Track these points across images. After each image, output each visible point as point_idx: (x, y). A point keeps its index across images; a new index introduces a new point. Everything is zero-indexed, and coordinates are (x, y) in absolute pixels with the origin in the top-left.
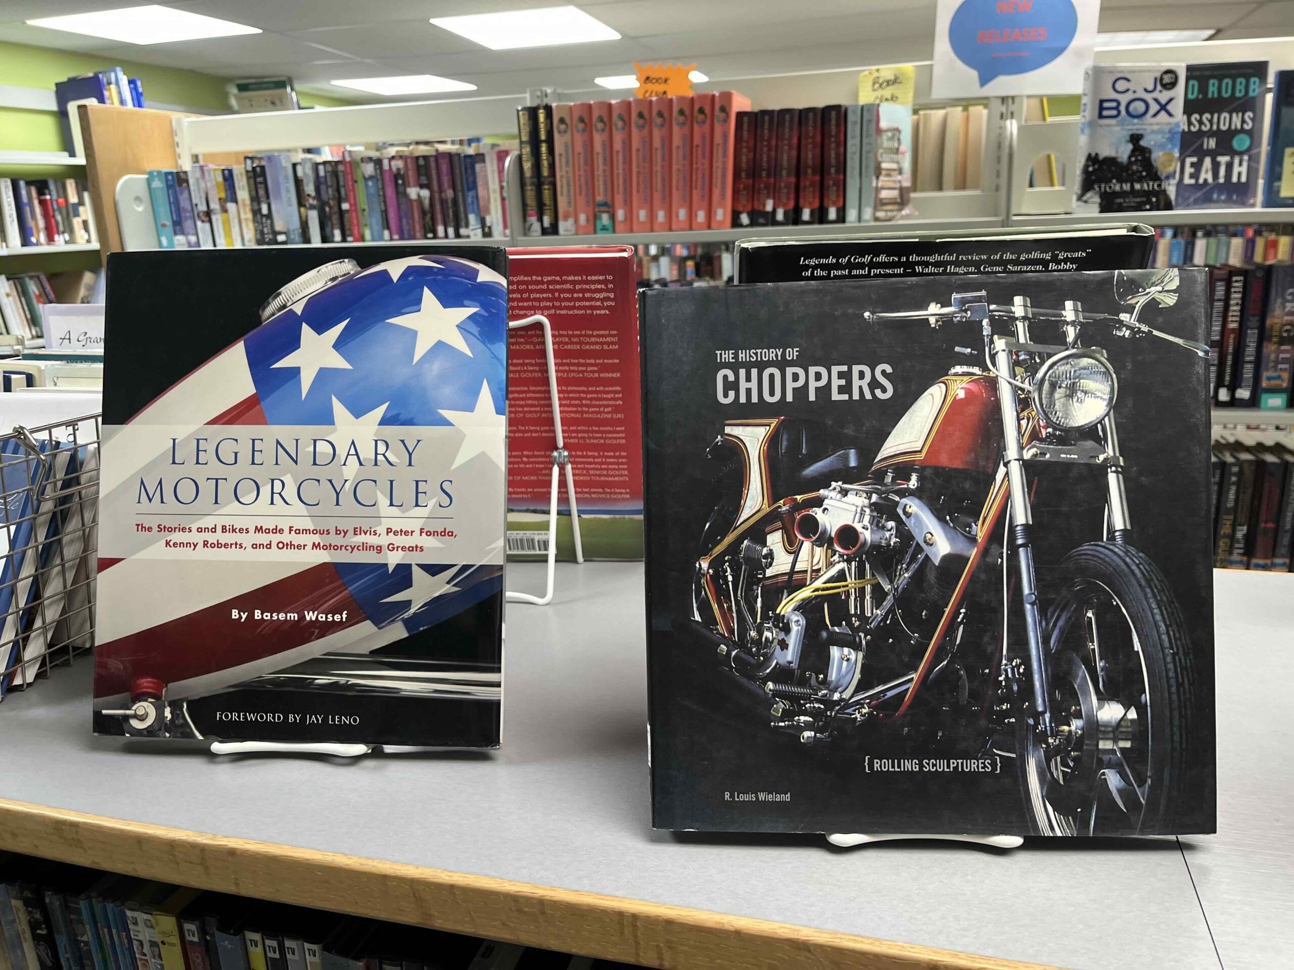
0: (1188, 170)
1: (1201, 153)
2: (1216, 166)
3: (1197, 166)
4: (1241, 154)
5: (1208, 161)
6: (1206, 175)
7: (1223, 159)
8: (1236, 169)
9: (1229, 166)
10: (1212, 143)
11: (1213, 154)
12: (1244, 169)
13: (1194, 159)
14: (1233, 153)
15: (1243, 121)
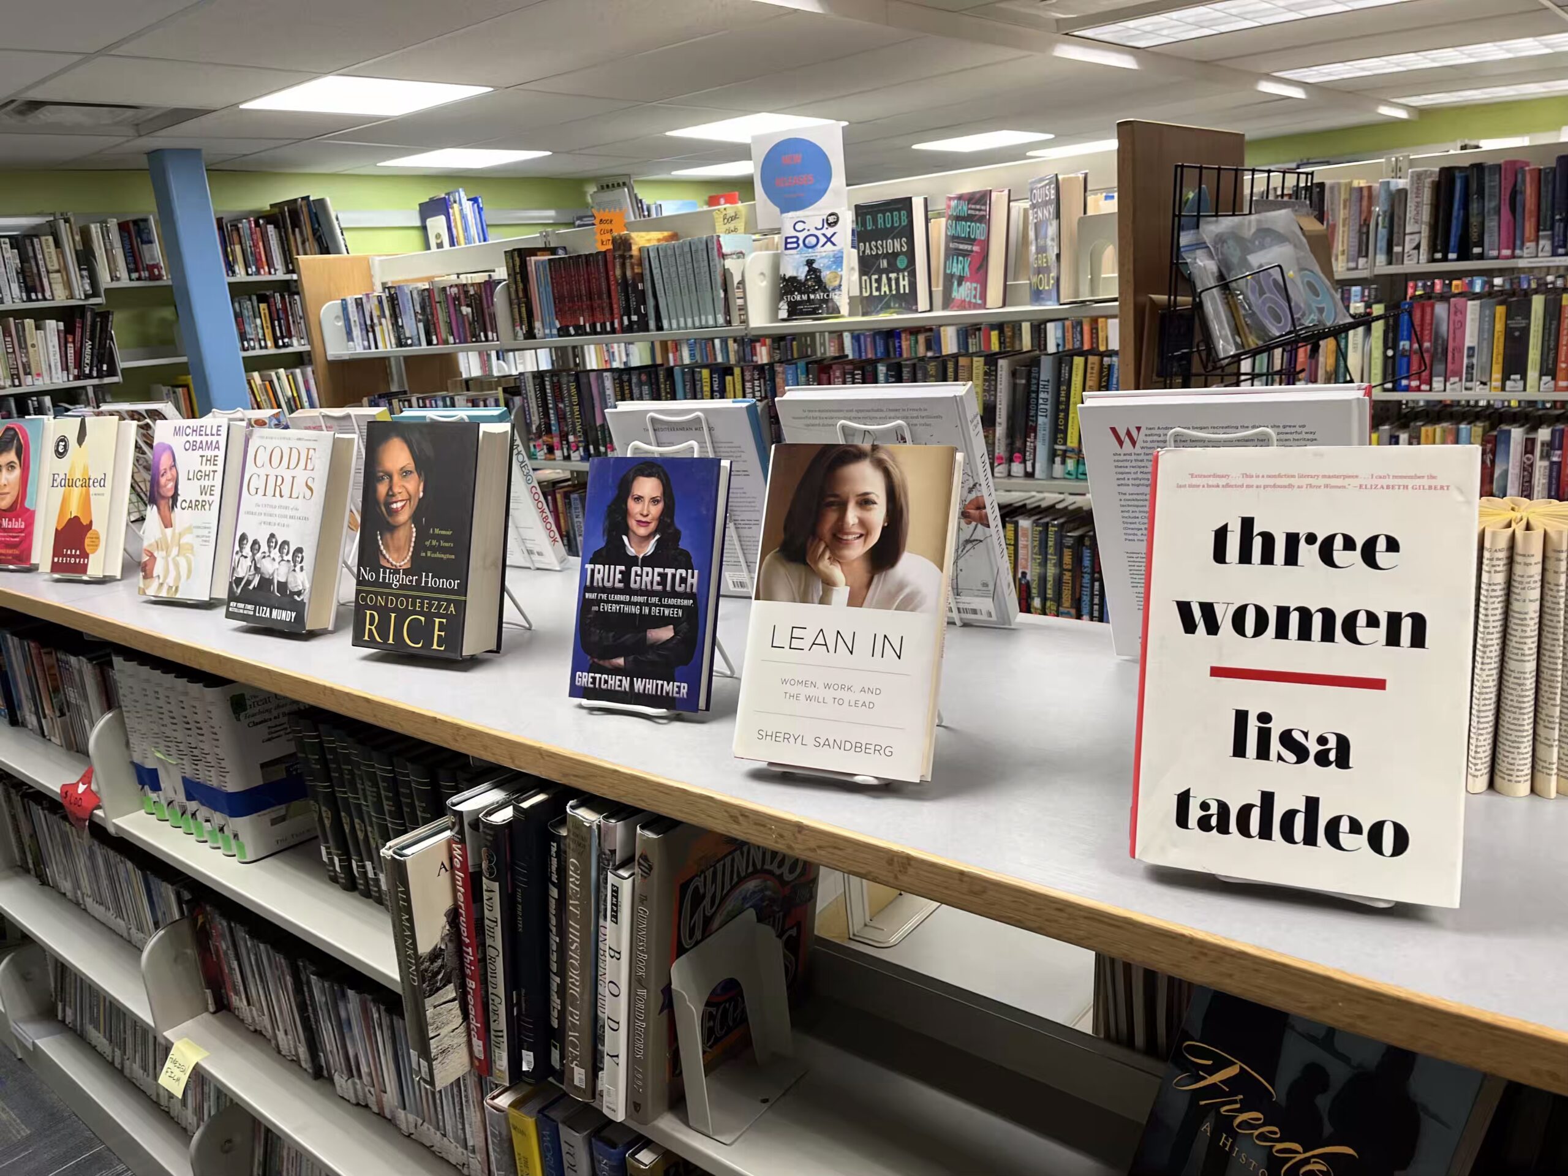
0: (875, 285)
1: (881, 272)
2: (889, 280)
3: (878, 281)
4: (903, 270)
5: (884, 277)
6: (885, 289)
7: (893, 276)
8: (902, 283)
9: (897, 280)
10: (884, 264)
11: (887, 271)
12: (906, 283)
13: (876, 277)
14: (898, 271)
15: (901, 246)
